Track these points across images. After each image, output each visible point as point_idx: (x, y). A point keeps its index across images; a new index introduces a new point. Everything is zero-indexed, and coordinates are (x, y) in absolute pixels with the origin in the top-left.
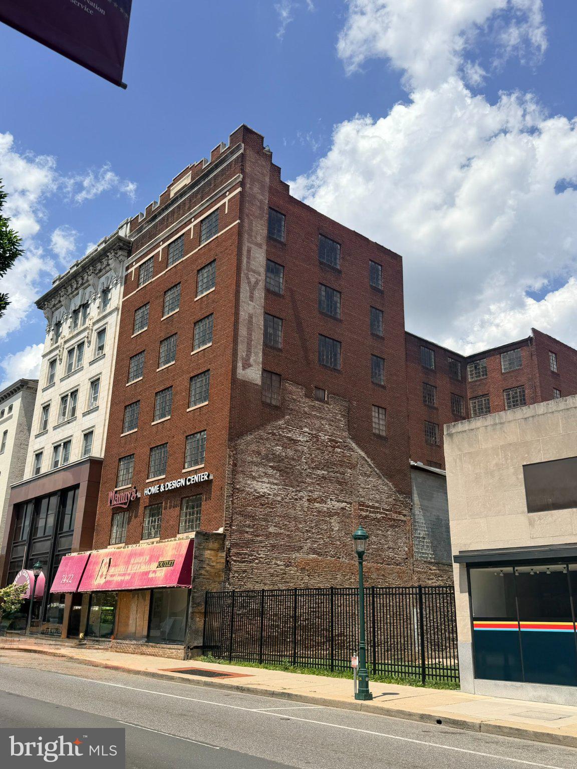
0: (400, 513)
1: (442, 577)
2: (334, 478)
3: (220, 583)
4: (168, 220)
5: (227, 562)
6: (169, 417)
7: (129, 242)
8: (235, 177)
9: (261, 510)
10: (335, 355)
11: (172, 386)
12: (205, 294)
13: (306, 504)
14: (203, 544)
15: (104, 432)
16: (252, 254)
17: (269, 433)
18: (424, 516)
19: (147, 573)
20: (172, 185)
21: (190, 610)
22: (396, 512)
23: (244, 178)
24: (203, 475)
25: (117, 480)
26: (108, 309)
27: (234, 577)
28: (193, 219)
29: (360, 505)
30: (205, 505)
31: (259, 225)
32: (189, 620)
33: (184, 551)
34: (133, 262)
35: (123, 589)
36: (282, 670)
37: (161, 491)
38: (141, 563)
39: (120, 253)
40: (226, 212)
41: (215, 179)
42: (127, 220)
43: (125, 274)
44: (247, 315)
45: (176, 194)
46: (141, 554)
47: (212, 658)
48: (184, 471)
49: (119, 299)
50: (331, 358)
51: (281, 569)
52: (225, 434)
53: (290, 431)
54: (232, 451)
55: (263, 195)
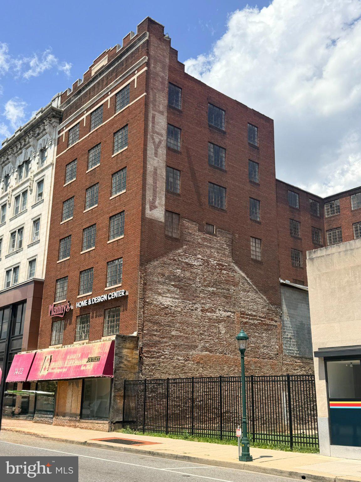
0: (272, 320)
1: (305, 368)
2: (221, 293)
3: (135, 373)
4: (90, 94)
5: (140, 358)
6: (94, 248)
7: (60, 112)
8: (142, 59)
9: (166, 318)
10: (222, 198)
11: (96, 224)
12: (120, 151)
13: (200, 313)
14: (122, 345)
15: (44, 260)
16: (156, 120)
17: (171, 260)
18: (291, 322)
19: (80, 366)
20: (93, 66)
21: (113, 394)
22: (269, 319)
23: (149, 60)
24: (121, 292)
25: (55, 296)
26: (46, 164)
27: (146, 369)
28: (110, 93)
29: (242, 314)
30: (123, 315)
31: (162, 97)
32: (112, 402)
33: (107, 350)
34: (63, 128)
35: (62, 378)
36: (183, 439)
37: (89, 304)
38: (74, 359)
39: (53, 120)
40: (135, 87)
41: (126, 61)
42: (59, 94)
43: (57, 136)
44: (153, 168)
45: (96, 73)
46: (75, 352)
47: (130, 430)
48: (106, 289)
49: (54, 156)
50: (218, 201)
51: (181, 363)
52: (137, 260)
53: (187, 258)
54: (143, 274)
55: (164, 73)
